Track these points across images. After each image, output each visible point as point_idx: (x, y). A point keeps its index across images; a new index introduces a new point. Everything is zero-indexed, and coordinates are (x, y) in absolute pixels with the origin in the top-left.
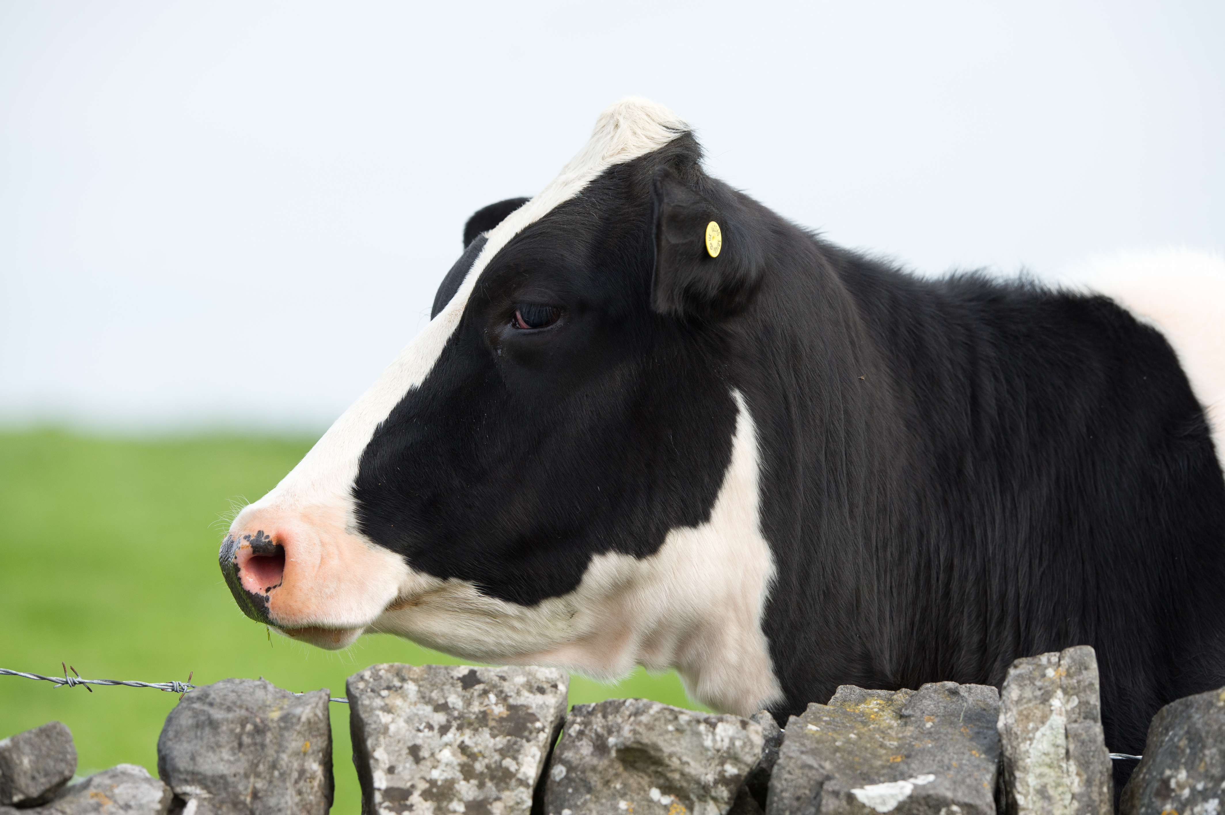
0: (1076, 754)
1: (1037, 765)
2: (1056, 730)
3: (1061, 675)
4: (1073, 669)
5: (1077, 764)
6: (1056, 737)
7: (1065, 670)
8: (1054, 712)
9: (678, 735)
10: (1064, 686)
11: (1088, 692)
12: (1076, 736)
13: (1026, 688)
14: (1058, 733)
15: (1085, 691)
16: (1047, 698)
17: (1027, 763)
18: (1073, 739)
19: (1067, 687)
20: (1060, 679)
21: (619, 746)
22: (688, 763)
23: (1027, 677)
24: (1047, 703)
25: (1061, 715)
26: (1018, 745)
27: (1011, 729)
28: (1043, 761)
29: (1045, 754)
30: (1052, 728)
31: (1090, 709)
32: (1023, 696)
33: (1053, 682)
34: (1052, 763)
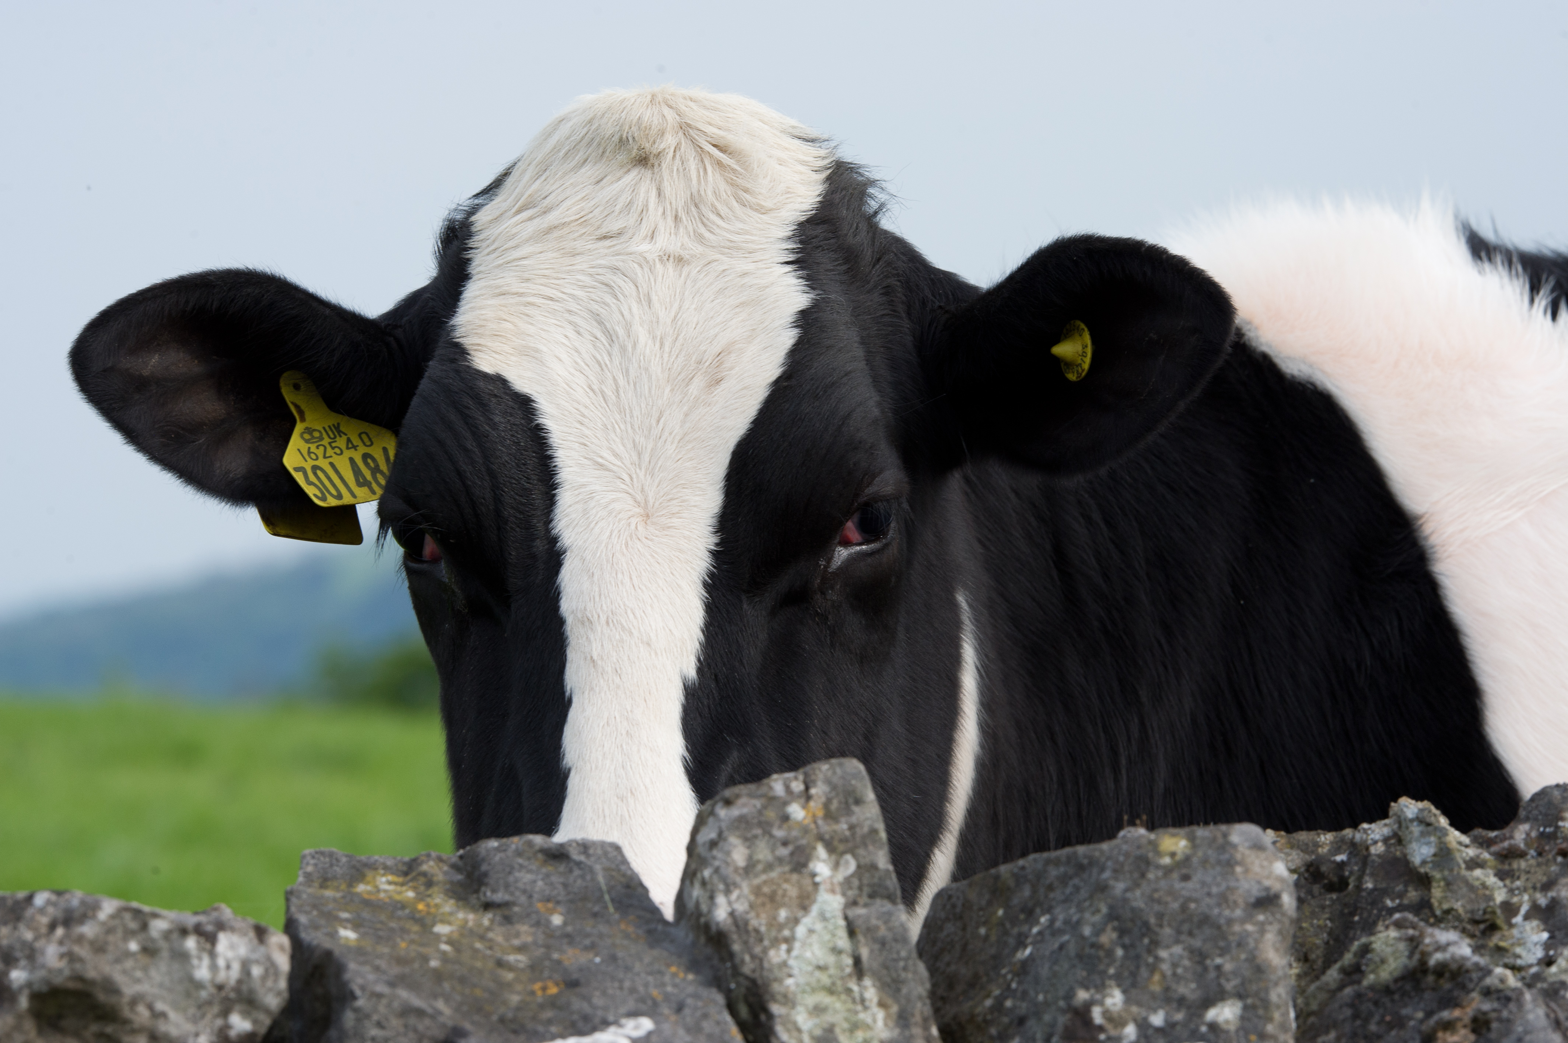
0: (875, 965)
1: (808, 989)
2: (832, 921)
3: (814, 816)
4: (834, 805)
5: (878, 984)
6: (834, 935)
7: (820, 806)
8: (822, 888)
9: (144, 960)
10: (827, 837)
11: (871, 848)
12: (870, 931)
13: (758, 842)
14: (836, 928)
15: (865, 845)
16: (802, 860)
17: (788, 987)
18: (865, 936)
19: (832, 838)
20: (815, 822)
21: (36, 987)
22: (163, 1015)
23: (755, 821)
24: (805, 870)
25: (833, 891)
26: (765, 951)
27: (746, 923)
28: (819, 981)
29: (820, 968)
30: (823, 917)
31: (880, 878)
32: (756, 857)
33: (805, 830)
34: (834, 984)
